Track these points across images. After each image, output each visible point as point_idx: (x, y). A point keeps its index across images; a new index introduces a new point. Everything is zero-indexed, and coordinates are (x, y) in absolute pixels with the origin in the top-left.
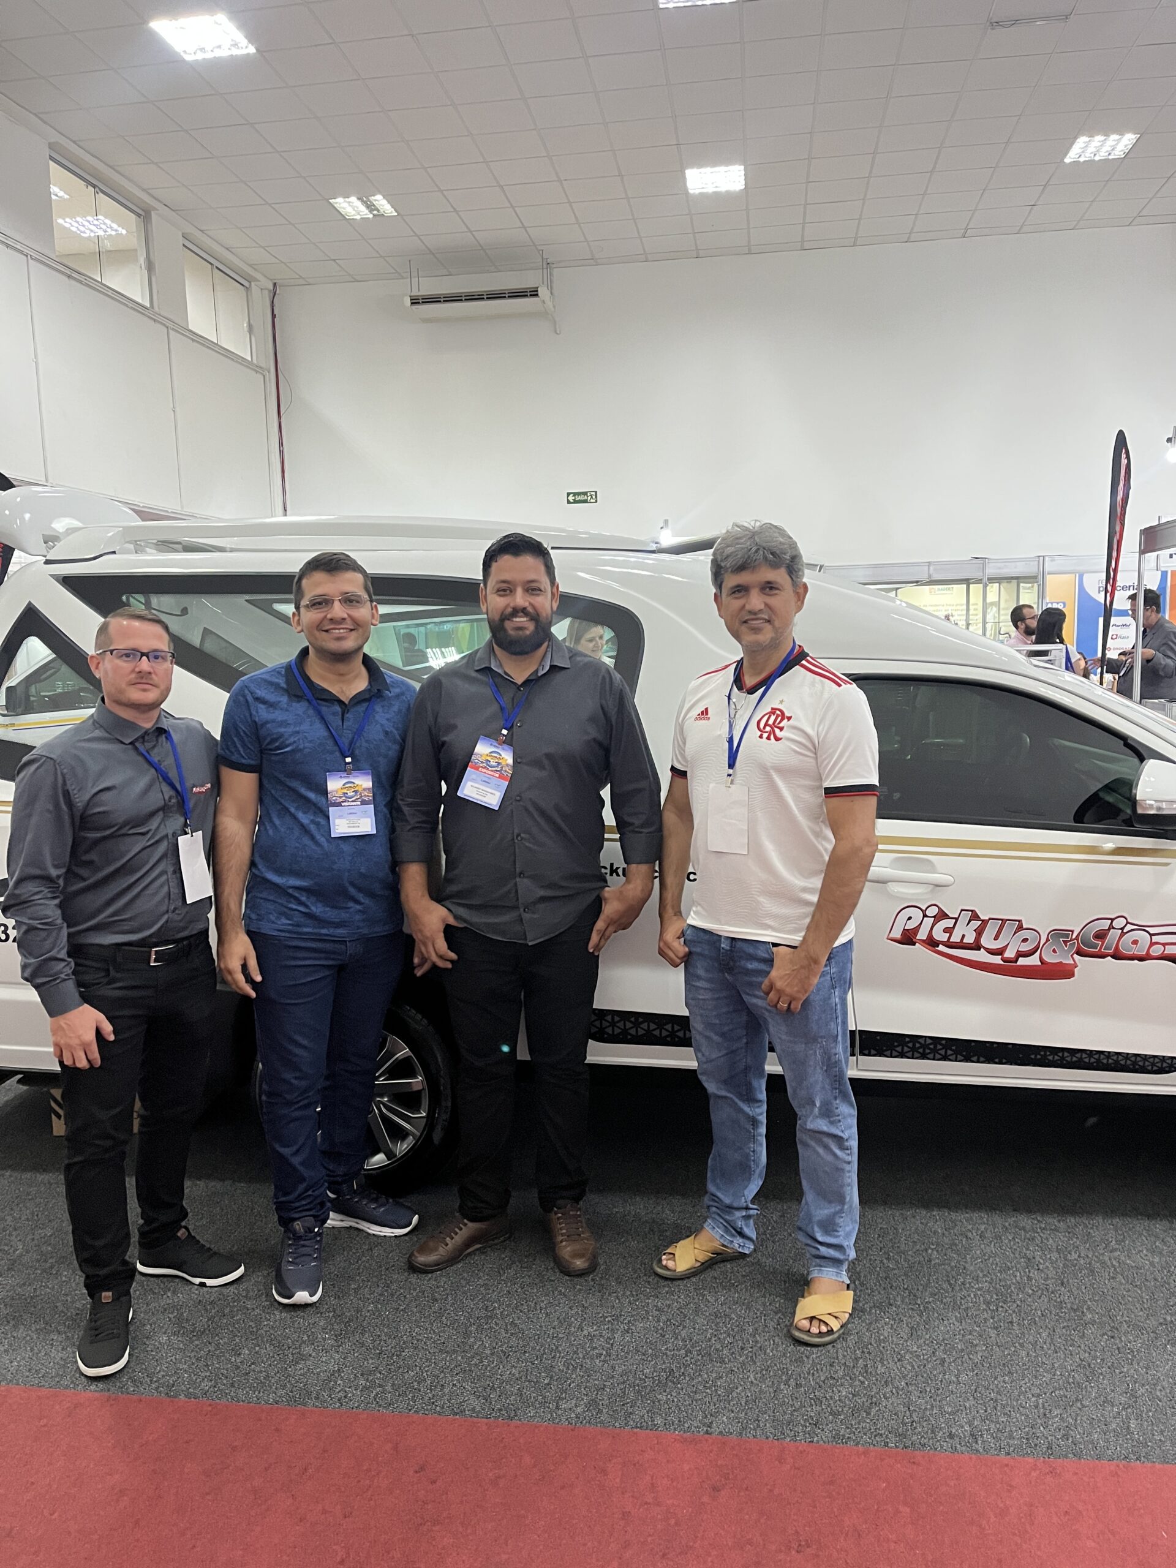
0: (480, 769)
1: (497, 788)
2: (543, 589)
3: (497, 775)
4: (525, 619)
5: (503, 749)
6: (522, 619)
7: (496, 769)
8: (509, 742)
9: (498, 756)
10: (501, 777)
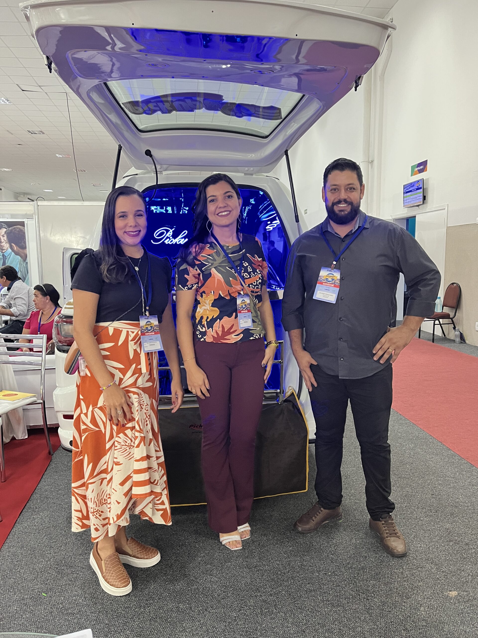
0: (323, 284)
1: (333, 292)
2: (356, 189)
3: (333, 286)
4: (345, 205)
5: (334, 272)
6: (343, 205)
7: (332, 282)
8: (337, 267)
9: (332, 276)
10: (335, 286)
